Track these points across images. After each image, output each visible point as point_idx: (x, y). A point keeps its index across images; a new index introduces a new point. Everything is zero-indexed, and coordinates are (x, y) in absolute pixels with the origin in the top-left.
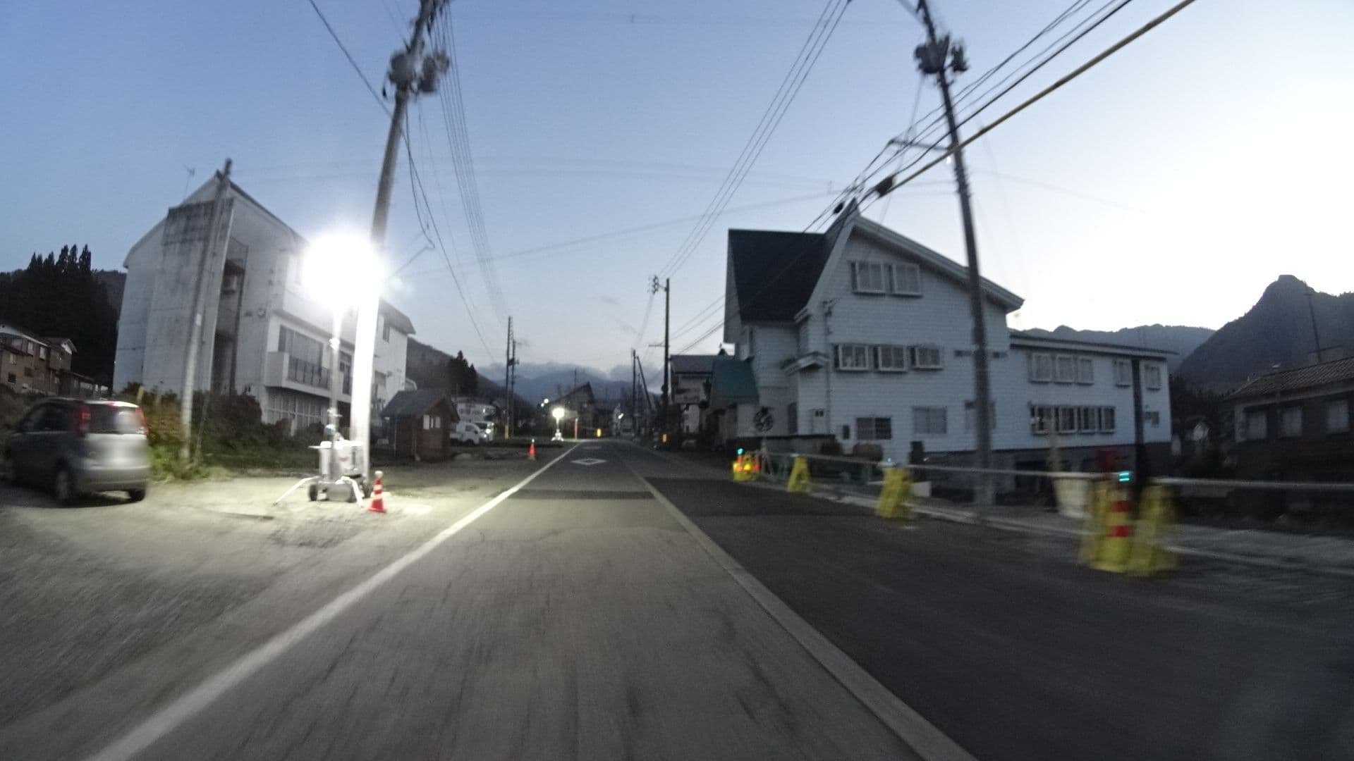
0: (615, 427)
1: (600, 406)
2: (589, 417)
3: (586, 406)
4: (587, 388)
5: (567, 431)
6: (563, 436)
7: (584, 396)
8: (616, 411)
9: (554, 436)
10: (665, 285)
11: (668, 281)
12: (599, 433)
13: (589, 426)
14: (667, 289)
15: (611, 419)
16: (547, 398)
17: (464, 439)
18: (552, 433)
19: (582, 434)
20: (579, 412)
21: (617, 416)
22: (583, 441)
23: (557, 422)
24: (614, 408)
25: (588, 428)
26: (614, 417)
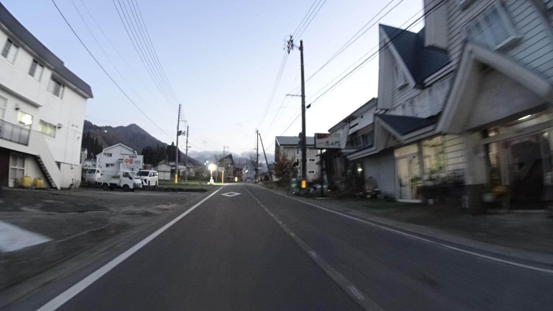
0: (243, 176)
1: (237, 167)
2: (231, 171)
3: (229, 166)
4: (230, 156)
5: (217, 179)
6: (215, 181)
7: (228, 161)
8: (244, 169)
9: (209, 181)
10: (299, 45)
11: (301, 42)
12: (236, 179)
13: (231, 176)
14: (301, 48)
15: (241, 173)
16: (207, 160)
17: (122, 185)
18: (208, 179)
19: (227, 180)
20: (225, 169)
21: (245, 171)
22: (227, 184)
23: (211, 173)
24: (244, 167)
25: (230, 177)
26: (243, 172)
